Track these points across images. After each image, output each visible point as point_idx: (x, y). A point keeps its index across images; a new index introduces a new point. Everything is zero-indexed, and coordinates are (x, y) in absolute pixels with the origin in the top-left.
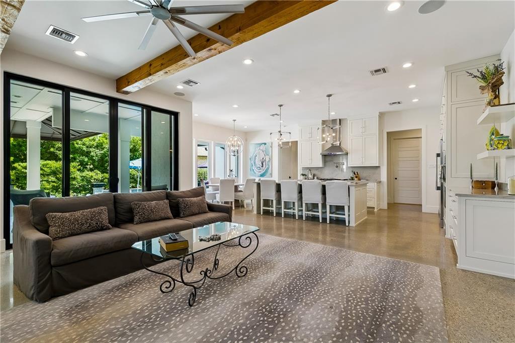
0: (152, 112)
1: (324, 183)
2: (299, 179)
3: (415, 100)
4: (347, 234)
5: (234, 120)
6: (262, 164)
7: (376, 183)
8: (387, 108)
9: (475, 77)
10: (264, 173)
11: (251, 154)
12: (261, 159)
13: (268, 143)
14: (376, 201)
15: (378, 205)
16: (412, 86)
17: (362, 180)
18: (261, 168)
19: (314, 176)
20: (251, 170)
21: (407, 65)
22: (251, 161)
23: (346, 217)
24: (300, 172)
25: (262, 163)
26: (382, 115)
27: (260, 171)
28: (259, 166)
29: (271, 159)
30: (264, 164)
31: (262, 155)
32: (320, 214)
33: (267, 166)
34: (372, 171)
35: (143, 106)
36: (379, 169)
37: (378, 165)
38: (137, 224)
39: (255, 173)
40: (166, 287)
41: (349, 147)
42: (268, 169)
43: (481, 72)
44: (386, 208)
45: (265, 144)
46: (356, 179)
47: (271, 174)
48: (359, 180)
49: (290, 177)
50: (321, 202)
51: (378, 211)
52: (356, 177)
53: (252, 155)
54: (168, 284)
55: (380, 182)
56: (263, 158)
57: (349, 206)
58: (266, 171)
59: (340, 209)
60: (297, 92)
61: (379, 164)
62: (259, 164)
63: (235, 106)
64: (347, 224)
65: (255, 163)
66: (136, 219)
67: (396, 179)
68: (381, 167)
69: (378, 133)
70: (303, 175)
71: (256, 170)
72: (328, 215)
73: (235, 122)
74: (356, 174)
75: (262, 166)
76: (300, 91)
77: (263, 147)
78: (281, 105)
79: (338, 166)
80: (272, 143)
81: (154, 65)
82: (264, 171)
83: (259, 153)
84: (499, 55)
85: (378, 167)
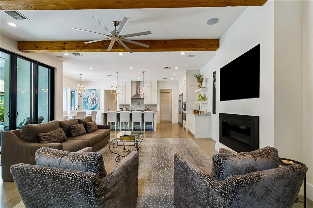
0: (39, 66)
1: (143, 113)
2: (117, 111)
3: (172, 78)
4: (153, 134)
5: (81, 75)
6: (93, 102)
8: (162, 79)
9: (195, 76)
10: (94, 107)
13: (97, 89)
16: (174, 74)
18: (92, 104)
19: (126, 109)
20: (84, 105)
21: (177, 68)
22: (84, 100)
23: (153, 127)
24: (118, 107)
26: (158, 82)
27: (91, 106)
28: (90, 103)
29: (99, 99)
30: (94, 102)
31: (93, 97)
32: (141, 127)
33: (96, 104)
34: (153, 107)
35: (31, 61)
37: (156, 104)
38: (75, 137)
40: (118, 159)
41: (144, 96)
42: (97, 105)
43: (196, 76)
44: (159, 123)
45: (95, 90)
46: (147, 110)
47: (99, 108)
48: (149, 111)
49: (108, 110)
50: (141, 121)
52: (148, 109)
53: (85, 97)
54: (118, 158)
57: (154, 122)
58: (96, 107)
59: (149, 124)
60: (131, 68)
62: (90, 101)
63: (91, 68)
64: (153, 130)
65: (87, 101)
66: (74, 134)
67: (160, 110)
69: (157, 90)
70: (120, 109)
72: (145, 127)
76: (133, 68)
77: (93, 92)
78: (118, 72)
79: (139, 104)
80: (100, 90)
81: (69, 44)
82: (94, 106)
83: (91, 96)
84: (199, 70)
85: (156, 105)
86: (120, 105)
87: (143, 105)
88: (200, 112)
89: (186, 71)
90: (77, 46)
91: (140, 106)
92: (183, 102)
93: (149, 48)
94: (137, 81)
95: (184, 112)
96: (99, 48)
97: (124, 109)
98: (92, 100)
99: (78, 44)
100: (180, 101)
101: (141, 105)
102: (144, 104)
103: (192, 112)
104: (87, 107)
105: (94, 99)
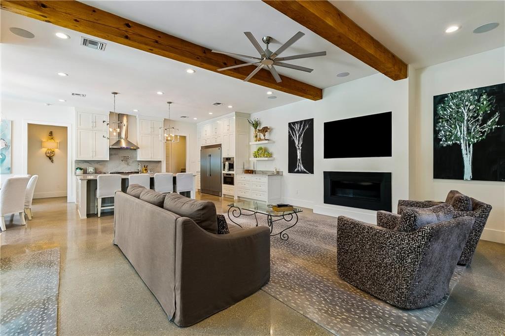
9: (250, 123)
16: (211, 114)
21: (230, 107)
37: (160, 160)
41: (139, 143)
43: (252, 122)
47: (10, 169)
70: (80, 169)
78: (116, 93)
79: (125, 159)
81: (138, 31)
84: (250, 114)
85: (160, 162)
86: (77, 162)
87: (133, 162)
88: (255, 171)
89: (236, 112)
90: (157, 42)
91: (128, 164)
92: (222, 157)
93: (279, 84)
95: (226, 172)
96: (198, 58)
97: (91, 170)
99: (159, 37)
100: (210, 156)
101: (130, 161)
102: (138, 159)
103: (241, 170)
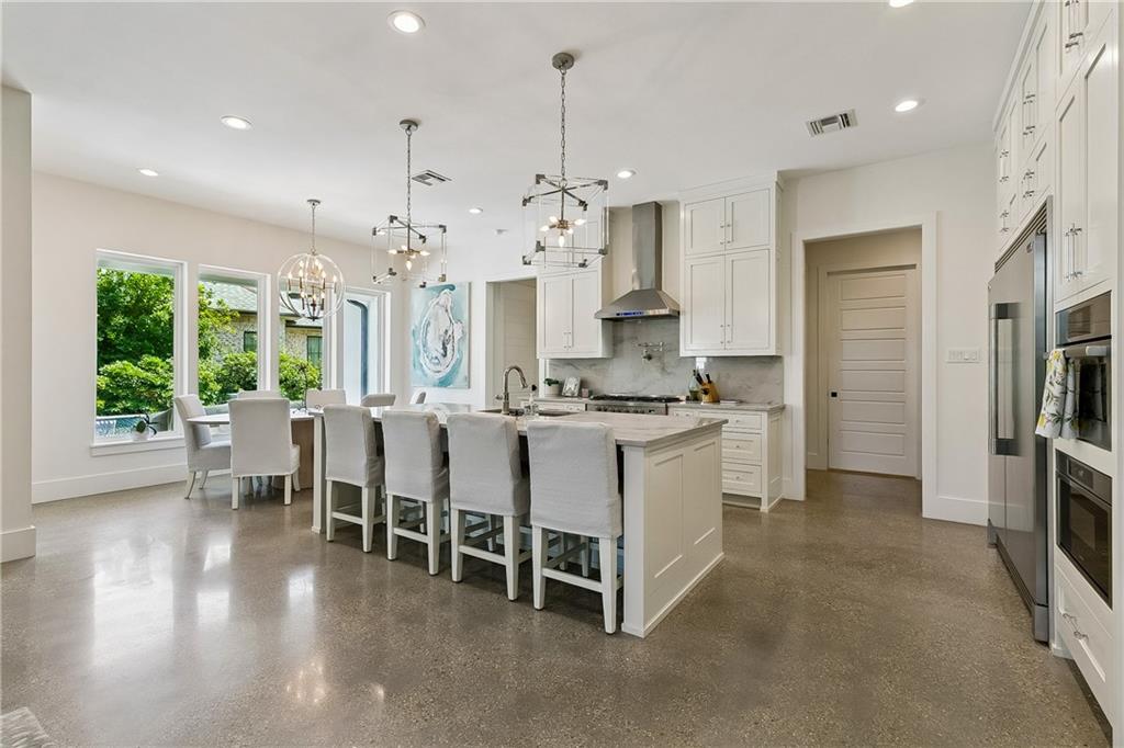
3: (907, 106)
5: (314, 202)
6: (445, 348)
7: (765, 415)
10: (450, 374)
11: (416, 321)
12: (442, 332)
13: (461, 285)
14: (765, 477)
15: (775, 486)
17: (723, 404)
18: (441, 359)
19: (583, 384)
22: (415, 340)
23: (606, 587)
24: (543, 373)
25: (444, 344)
26: (787, 184)
27: (438, 368)
28: (435, 354)
29: (466, 335)
30: (449, 347)
31: (444, 323)
33: (457, 356)
34: (755, 372)
36: (777, 365)
37: (772, 352)
39: (426, 375)
41: (682, 295)
42: (459, 362)
44: (800, 495)
45: (452, 287)
46: (705, 398)
47: (468, 378)
48: (717, 400)
51: (771, 511)
52: (706, 392)
53: (417, 324)
55: (783, 408)
56: (446, 331)
57: (621, 539)
58: (454, 371)
61: (777, 348)
62: (435, 348)
64: (610, 627)
65: (425, 345)
67: (834, 395)
68: (786, 360)
69: (773, 241)
70: (552, 383)
71: (428, 367)
72: (539, 572)
73: (318, 206)
74: (705, 380)
75: (445, 355)
77: (445, 296)
79: (653, 354)
80: (470, 284)
82: (448, 370)
83: (436, 317)
85: (778, 358)
86: (553, 363)
87: (673, 362)
91: (662, 369)
94: (635, 206)
95: (1066, 443)
97: (571, 385)
98: (440, 336)
100: (1003, 311)
101: (661, 359)
102: (683, 353)
104: (423, 371)
105: (450, 333)
